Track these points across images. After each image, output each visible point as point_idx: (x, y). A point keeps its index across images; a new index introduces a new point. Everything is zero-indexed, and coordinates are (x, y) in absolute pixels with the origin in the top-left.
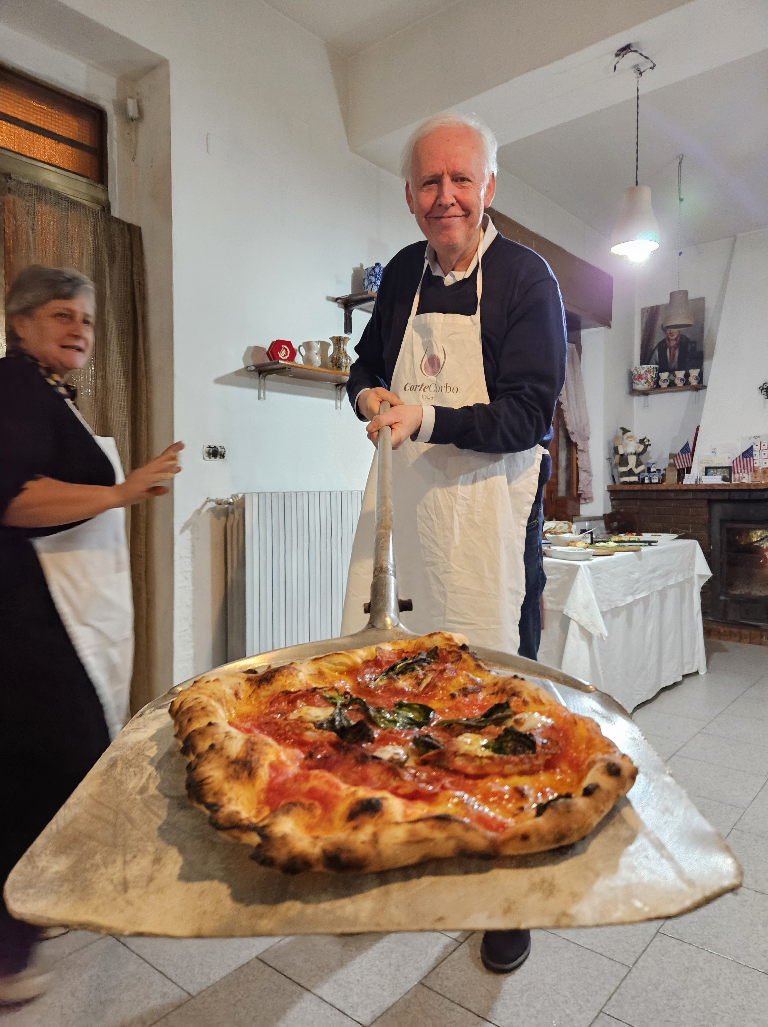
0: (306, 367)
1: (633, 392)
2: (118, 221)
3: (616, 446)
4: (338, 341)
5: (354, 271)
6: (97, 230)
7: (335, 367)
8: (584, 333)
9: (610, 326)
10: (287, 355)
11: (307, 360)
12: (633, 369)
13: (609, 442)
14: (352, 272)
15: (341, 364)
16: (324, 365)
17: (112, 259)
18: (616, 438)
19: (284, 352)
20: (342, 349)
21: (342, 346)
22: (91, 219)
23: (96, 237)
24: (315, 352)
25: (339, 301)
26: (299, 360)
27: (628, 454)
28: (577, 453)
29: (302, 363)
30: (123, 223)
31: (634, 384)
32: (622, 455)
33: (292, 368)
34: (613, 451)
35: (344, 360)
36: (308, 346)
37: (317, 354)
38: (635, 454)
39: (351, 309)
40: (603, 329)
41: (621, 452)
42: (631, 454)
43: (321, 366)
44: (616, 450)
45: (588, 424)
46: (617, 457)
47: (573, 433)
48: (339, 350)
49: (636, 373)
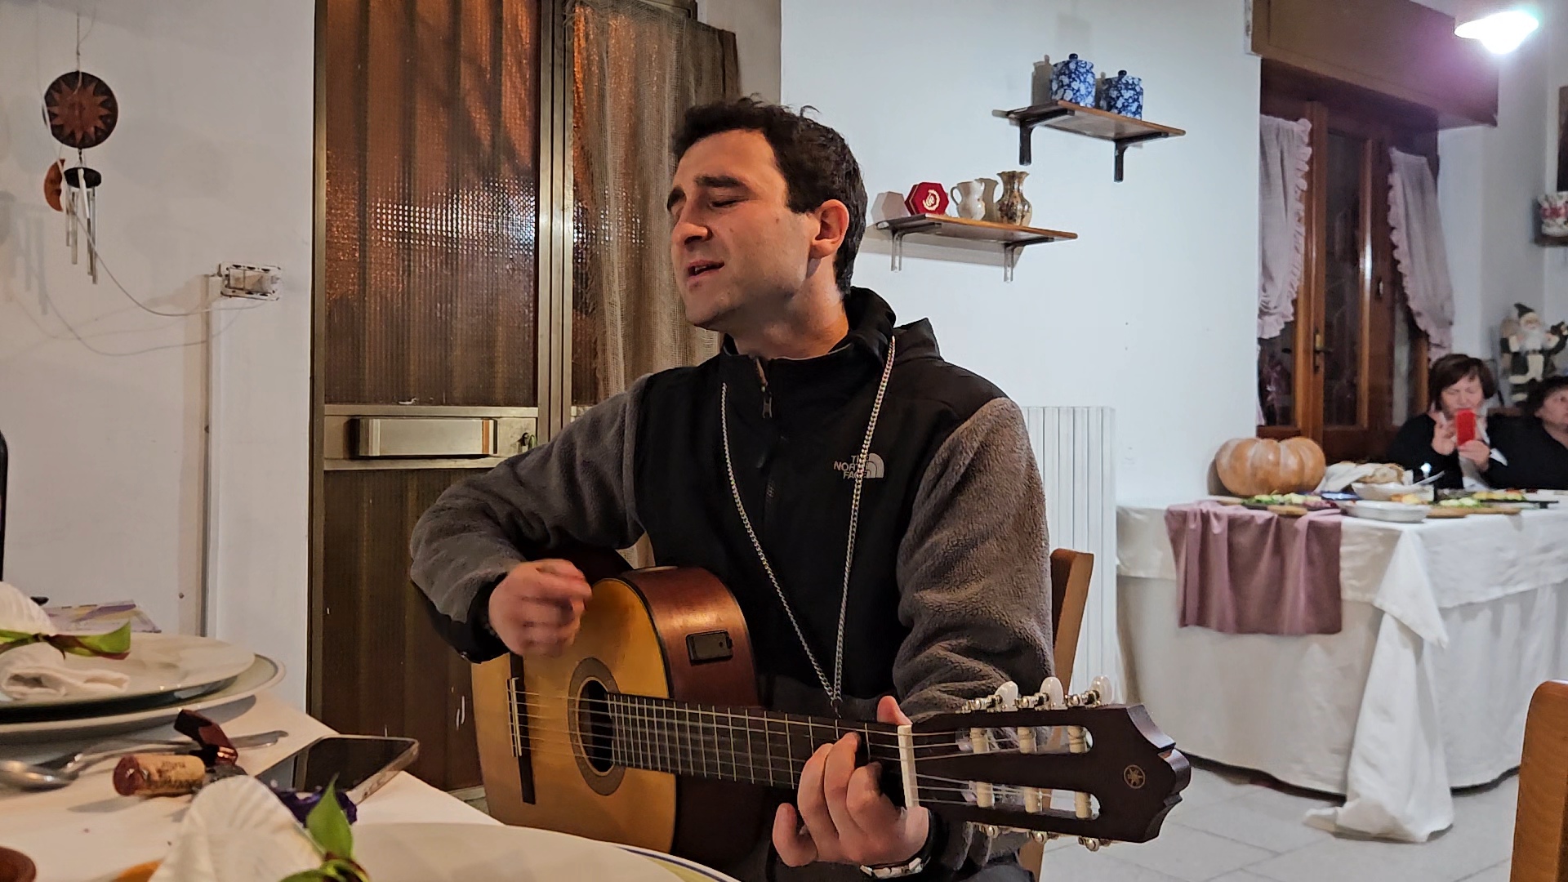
0: (964, 221)
1: (1542, 239)
2: (708, 28)
3: (1504, 337)
4: (1011, 178)
5: (1036, 69)
6: (682, 43)
7: (1005, 218)
8: (1443, 136)
9: (1494, 123)
10: (935, 204)
11: (964, 209)
12: (1541, 199)
13: (1491, 331)
14: (1033, 69)
15: (1015, 214)
16: (988, 217)
17: (698, 81)
18: (1507, 322)
19: (930, 200)
20: (1016, 190)
21: (1016, 186)
22: (676, 31)
23: (680, 53)
24: (977, 197)
25: (1012, 116)
26: (952, 211)
27: (1527, 353)
28: (1429, 350)
29: (957, 215)
30: (714, 30)
31: (1544, 227)
32: (1516, 354)
33: (943, 224)
34: (1498, 348)
35: (1020, 207)
36: (965, 188)
37: (979, 200)
38: (1542, 352)
39: (1031, 126)
40: (1479, 130)
41: (1514, 347)
42: (1534, 352)
43: (984, 219)
44: (1504, 345)
45: (1450, 297)
46: (1507, 358)
47: (1419, 314)
48: (1012, 192)
49: (1546, 205)
